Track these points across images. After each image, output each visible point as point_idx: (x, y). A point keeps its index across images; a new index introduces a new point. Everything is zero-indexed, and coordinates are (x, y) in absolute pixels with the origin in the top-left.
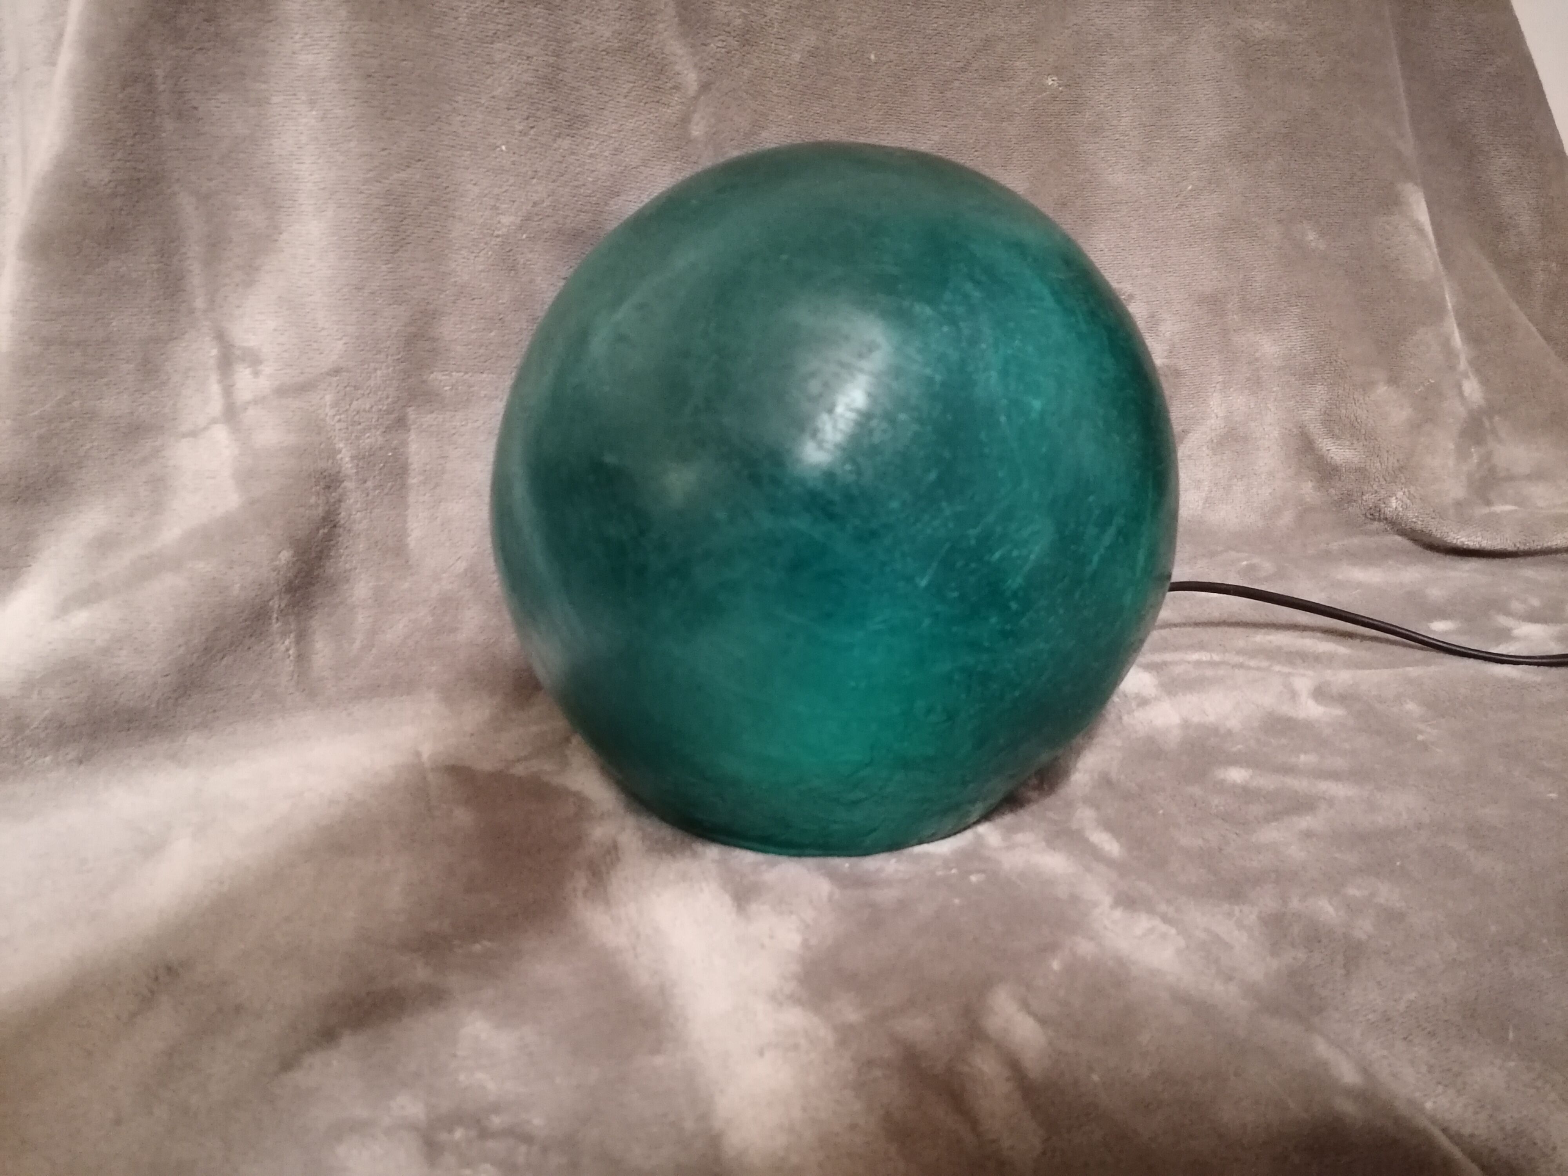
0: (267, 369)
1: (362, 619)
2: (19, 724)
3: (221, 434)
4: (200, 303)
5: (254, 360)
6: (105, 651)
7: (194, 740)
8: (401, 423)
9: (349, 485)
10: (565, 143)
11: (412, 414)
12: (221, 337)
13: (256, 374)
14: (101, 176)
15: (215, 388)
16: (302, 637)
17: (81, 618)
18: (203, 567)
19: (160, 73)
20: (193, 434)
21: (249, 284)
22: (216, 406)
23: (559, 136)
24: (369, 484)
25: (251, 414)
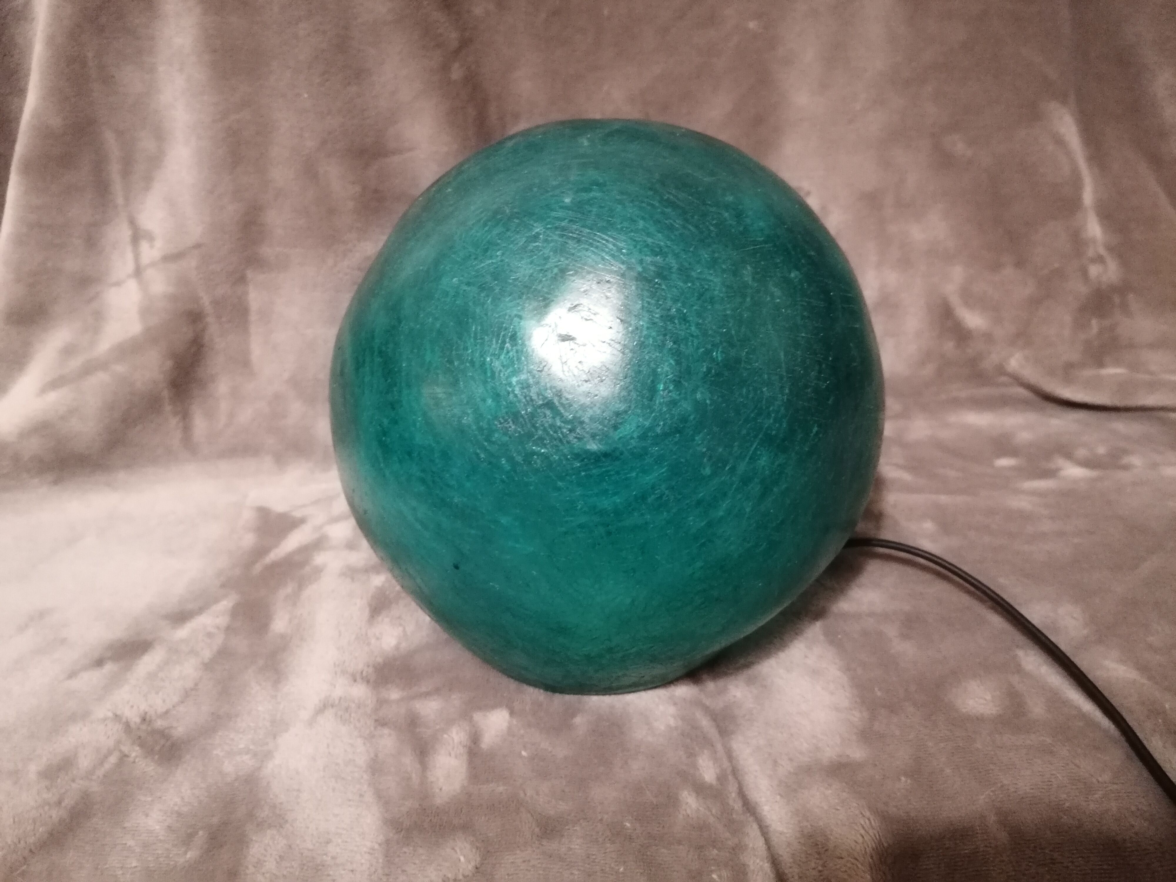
0: (159, 243)
1: (224, 406)
2: (16, 459)
3: (132, 285)
4: (120, 201)
5: (150, 237)
6: (63, 418)
7: (122, 475)
8: (241, 280)
9: (210, 319)
10: (354, 89)
11: (250, 274)
12: (132, 223)
13: (152, 247)
14: (56, 122)
15: (129, 256)
16: (185, 416)
17: (52, 397)
18: (120, 368)
19: (90, 55)
20: (118, 284)
21: (147, 188)
22: (130, 266)
23: (349, 84)
24: (224, 319)
25: (150, 274)
